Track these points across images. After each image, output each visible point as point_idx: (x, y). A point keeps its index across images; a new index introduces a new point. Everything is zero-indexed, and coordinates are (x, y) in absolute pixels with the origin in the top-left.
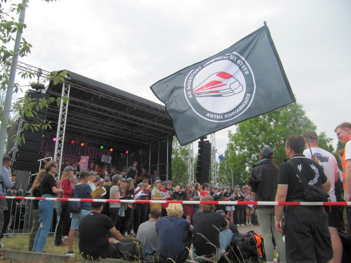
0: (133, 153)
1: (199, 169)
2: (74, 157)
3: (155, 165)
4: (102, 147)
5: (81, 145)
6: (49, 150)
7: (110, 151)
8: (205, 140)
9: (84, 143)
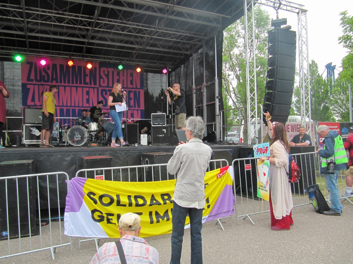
1: (269, 85)
2: (81, 85)
3: (200, 86)
4: (120, 67)
5: (87, 68)
6: (38, 79)
8: (282, 27)
9: (92, 64)
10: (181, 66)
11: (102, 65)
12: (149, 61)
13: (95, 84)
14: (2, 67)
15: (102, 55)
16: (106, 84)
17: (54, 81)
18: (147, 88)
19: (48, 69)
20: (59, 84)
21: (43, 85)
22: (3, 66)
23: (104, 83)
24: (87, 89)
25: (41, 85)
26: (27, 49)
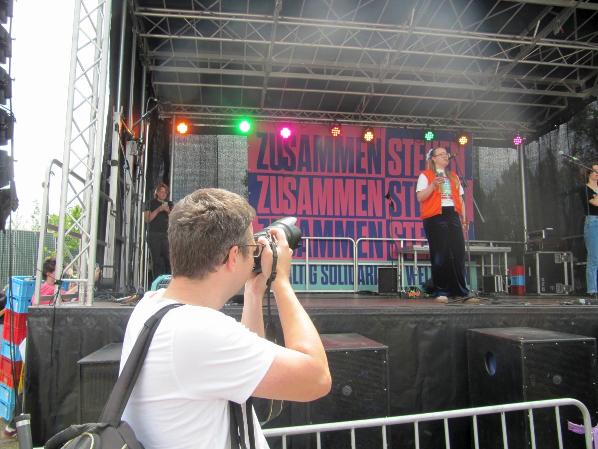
0: (538, 140)
2: (351, 175)
4: (429, 136)
5: (364, 140)
6: (276, 164)
7: (459, 144)
9: (373, 133)
10: (558, 128)
11: (393, 133)
12: (483, 121)
13: (378, 171)
14: (215, 145)
15: (393, 114)
16: (398, 172)
17: (304, 168)
18: (479, 177)
19: (292, 146)
20: (312, 173)
21: (284, 176)
22: (217, 144)
23: (395, 168)
24: (364, 182)
25: (281, 175)
26: (259, 109)
